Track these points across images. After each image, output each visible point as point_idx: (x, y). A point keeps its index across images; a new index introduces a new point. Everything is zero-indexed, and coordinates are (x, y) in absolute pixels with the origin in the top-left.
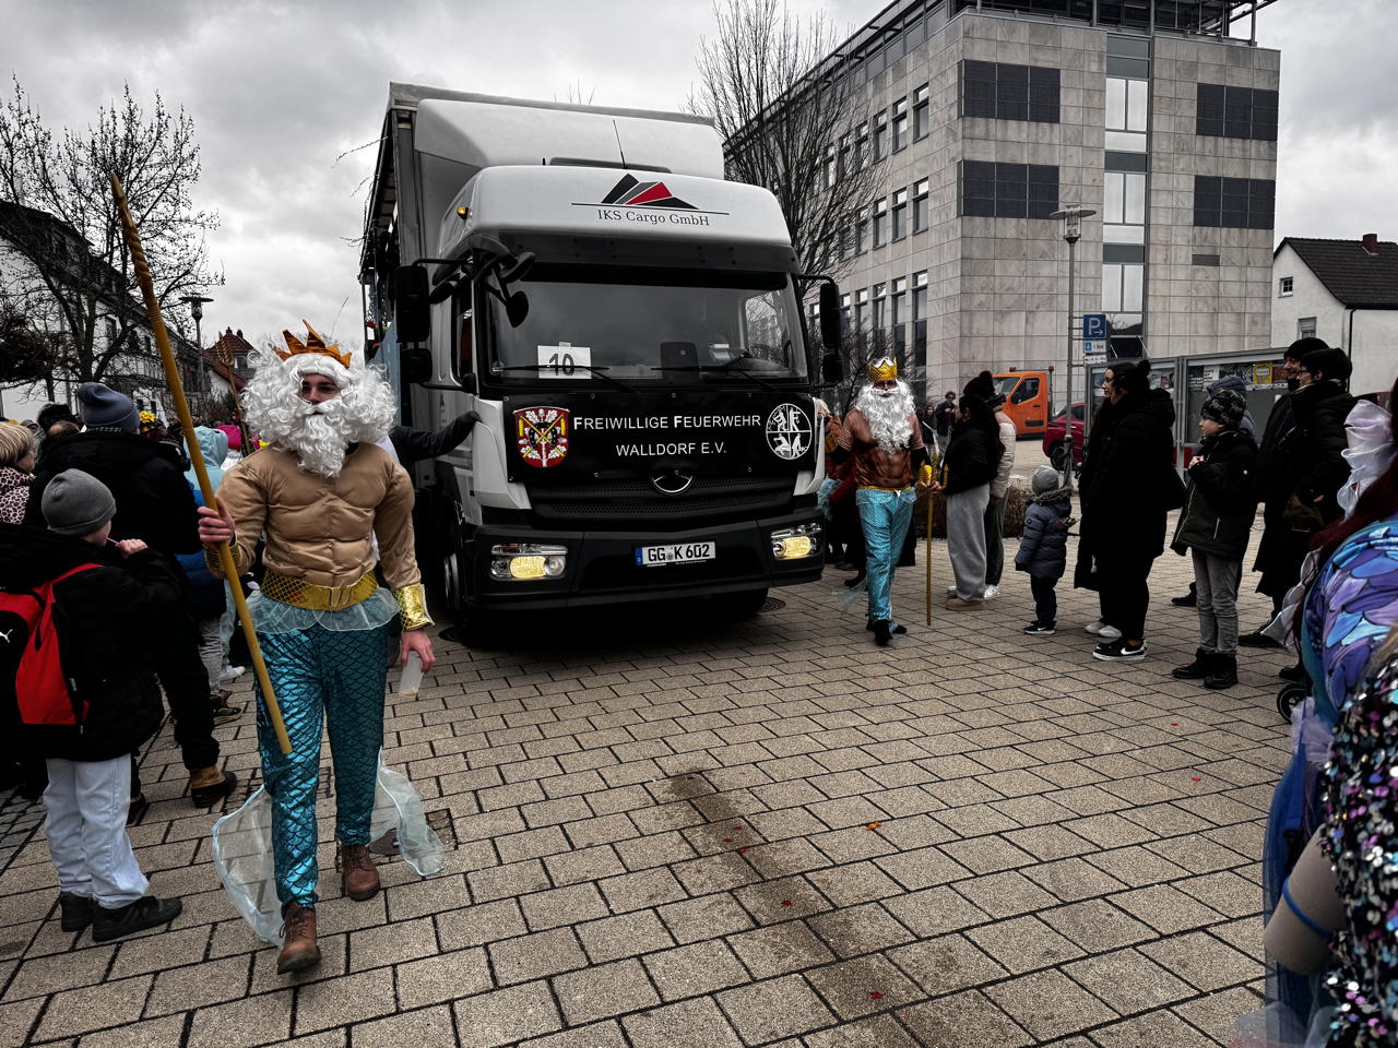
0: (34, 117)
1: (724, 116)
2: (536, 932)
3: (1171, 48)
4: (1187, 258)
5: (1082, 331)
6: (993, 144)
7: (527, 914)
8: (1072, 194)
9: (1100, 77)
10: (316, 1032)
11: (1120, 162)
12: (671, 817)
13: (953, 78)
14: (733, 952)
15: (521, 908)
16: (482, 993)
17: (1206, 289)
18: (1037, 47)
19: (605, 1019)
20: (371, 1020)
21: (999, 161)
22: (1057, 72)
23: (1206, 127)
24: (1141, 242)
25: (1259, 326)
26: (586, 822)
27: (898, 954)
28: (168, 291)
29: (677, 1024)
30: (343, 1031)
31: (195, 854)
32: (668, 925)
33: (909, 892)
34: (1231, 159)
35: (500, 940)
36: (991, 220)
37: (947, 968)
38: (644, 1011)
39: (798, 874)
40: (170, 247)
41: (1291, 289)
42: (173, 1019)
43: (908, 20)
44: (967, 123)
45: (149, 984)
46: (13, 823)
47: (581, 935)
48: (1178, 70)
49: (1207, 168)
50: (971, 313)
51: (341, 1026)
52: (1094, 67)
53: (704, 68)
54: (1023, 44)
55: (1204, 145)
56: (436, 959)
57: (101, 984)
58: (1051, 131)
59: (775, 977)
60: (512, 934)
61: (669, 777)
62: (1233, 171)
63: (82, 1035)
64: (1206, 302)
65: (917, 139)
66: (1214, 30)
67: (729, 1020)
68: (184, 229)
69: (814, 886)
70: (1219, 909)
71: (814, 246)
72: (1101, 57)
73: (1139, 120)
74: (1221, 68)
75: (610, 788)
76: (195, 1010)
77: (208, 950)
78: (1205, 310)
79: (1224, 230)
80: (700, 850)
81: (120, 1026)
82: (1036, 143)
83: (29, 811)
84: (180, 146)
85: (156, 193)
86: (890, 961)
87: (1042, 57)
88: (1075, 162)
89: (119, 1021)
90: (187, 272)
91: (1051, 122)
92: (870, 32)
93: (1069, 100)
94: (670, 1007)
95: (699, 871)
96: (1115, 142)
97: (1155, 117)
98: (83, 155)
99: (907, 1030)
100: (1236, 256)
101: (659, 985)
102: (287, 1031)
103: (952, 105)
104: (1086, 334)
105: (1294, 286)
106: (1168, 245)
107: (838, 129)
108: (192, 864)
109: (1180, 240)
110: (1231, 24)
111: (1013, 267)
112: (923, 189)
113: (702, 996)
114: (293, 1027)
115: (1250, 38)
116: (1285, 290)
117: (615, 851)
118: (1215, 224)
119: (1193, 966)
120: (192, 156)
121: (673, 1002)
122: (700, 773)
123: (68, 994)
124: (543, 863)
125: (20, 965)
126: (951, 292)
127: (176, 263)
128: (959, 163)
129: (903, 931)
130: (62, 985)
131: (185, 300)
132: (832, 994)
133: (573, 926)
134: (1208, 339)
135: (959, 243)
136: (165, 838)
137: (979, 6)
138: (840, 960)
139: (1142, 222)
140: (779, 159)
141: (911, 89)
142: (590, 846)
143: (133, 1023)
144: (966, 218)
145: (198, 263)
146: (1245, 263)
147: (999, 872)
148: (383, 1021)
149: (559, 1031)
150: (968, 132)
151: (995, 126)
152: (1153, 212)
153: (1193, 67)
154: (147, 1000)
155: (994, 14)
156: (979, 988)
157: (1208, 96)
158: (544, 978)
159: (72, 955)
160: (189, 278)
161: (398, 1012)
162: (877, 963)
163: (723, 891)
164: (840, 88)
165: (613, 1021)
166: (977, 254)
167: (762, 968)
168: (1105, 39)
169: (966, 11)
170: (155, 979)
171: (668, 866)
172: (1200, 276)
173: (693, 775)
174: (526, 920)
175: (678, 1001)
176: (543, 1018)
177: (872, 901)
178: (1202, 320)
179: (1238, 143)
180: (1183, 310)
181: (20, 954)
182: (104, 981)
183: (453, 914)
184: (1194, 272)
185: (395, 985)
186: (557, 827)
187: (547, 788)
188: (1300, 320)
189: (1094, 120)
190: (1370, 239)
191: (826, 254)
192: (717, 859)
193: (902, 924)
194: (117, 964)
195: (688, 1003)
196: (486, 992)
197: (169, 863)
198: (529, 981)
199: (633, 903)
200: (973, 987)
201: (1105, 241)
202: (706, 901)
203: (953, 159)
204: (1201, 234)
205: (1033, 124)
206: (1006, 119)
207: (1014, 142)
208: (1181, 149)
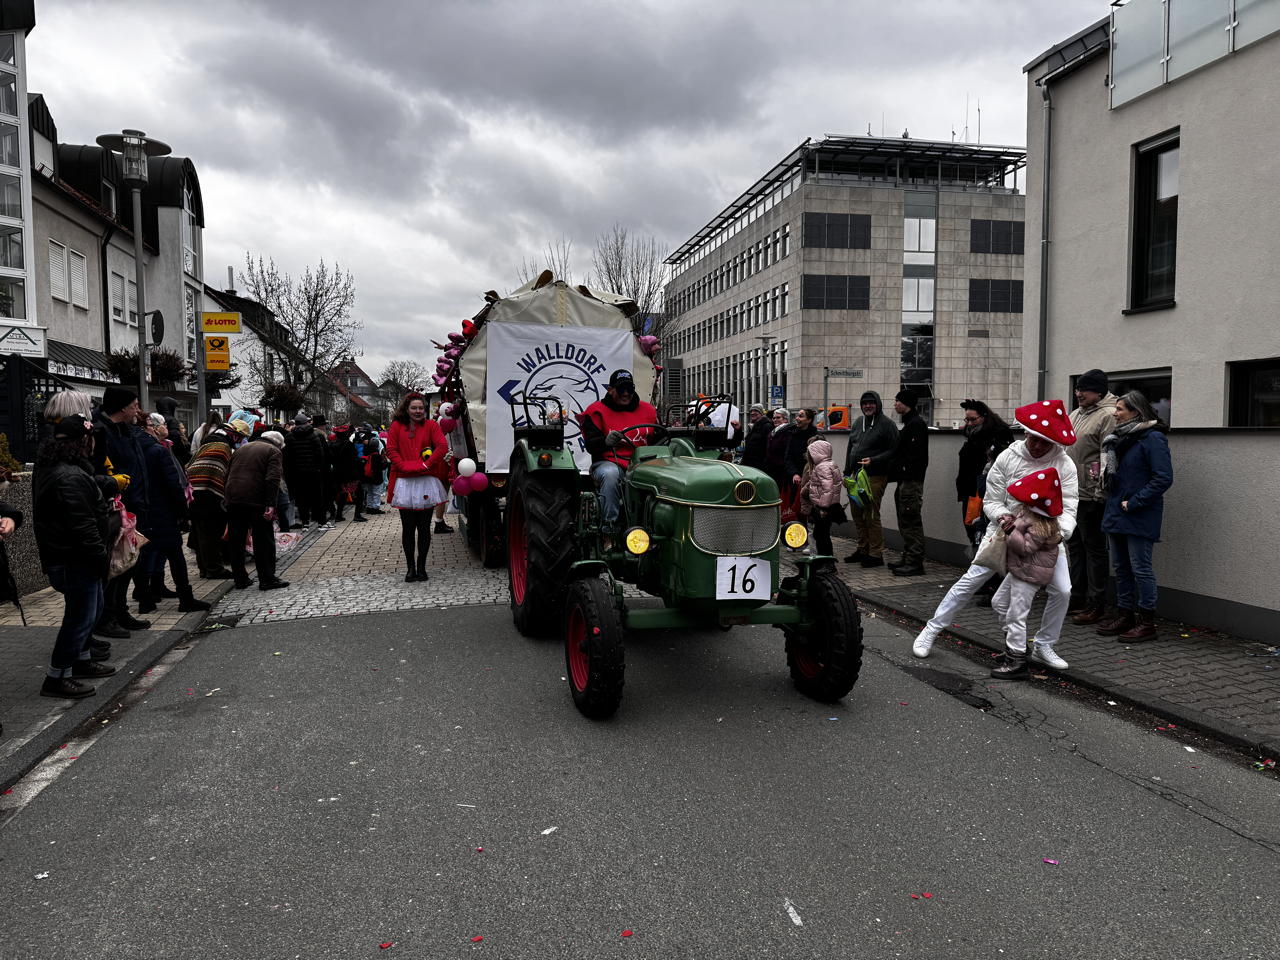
3: (952, 198)
4: (964, 332)
6: (823, 265)
8: (880, 293)
9: (901, 218)
11: (914, 271)
13: (799, 224)
17: (979, 353)
18: (855, 202)
21: (829, 274)
22: (870, 216)
23: (978, 247)
24: (929, 322)
34: (998, 268)
36: (822, 311)
44: (806, 252)
48: (956, 212)
49: (978, 274)
50: (808, 369)
52: (895, 213)
54: (845, 201)
55: (976, 259)
58: (864, 253)
62: (999, 275)
64: (979, 361)
65: (784, 257)
72: (900, 206)
73: (929, 245)
74: (989, 209)
78: (978, 366)
79: (992, 314)
82: (854, 262)
87: (858, 208)
88: (881, 273)
91: (864, 248)
92: (782, 169)
93: (877, 235)
96: (909, 259)
97: (940, 242)
100: (1001, 330)
103: (799, 238)
106: (949, 325)
109: (958, 321)
110: (1006, 177)
111: (837, 340)
112: (786, 289)
115: (1013, 188)
118: (985, 311)
126: (798, 355)
128: (802, 275)
134: (980, 386)
135: (801, 325)
137: (817, 171)
139: (932, 309)
141: (783, 224)
144: (806, 310)
146: (1007, 336)
150: (807, 256)
151: (825, 252)
152: (938, 302)
153: (968, 209)
155: (824, 183)
157: (979, 227)
166: (812, 332)
168: (903, 194)
169: (812, 175)
172: (974, 344)
178: (976, 373)
179: (1002, 257)
180: (961, 366)
184: (969, 342)
189: (895, 246)
201: (904, 322)
203: (799, 273)
204: (974, 316)
205: (852, 250)
206: (833, 247)
207: (840, 262)
208: (959, 262)
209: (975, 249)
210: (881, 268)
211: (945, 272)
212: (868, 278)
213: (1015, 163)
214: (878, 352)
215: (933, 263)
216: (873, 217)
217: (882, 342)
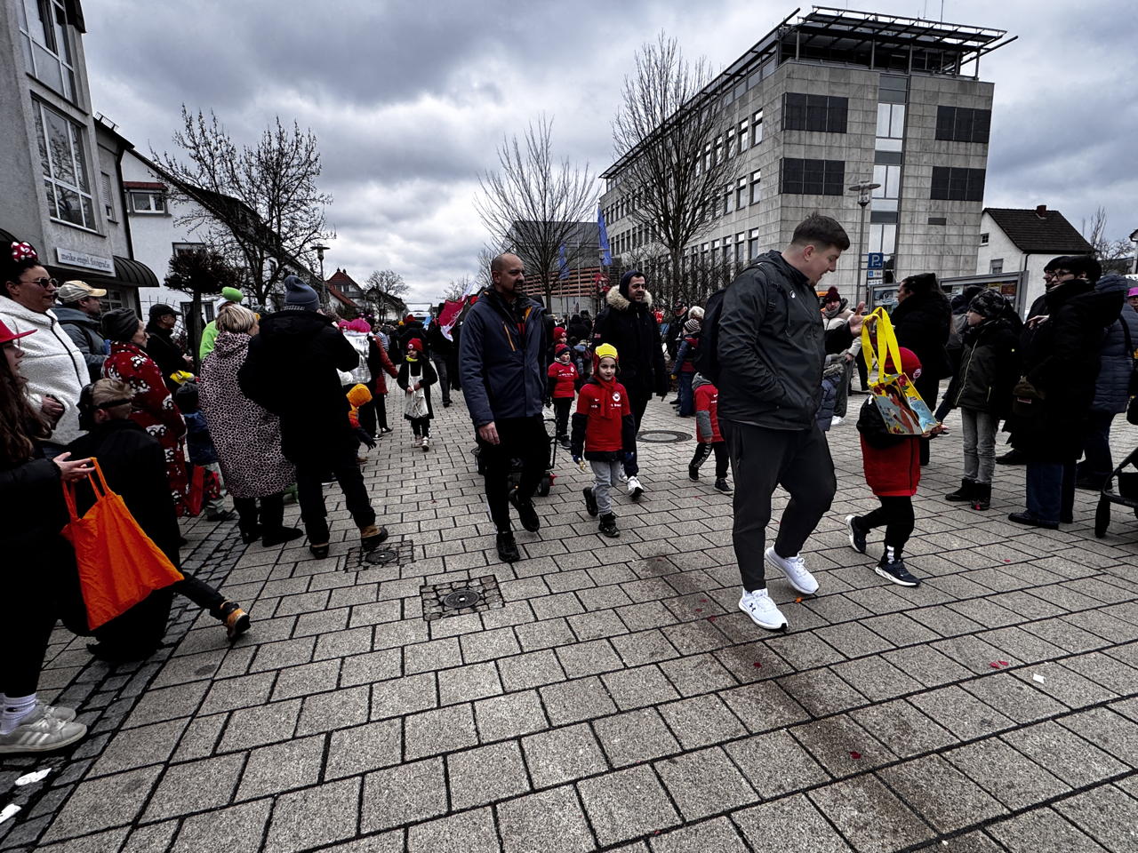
0: (226, 138)
1: (639, 128)
2: (573, 679)
3: (922, 82)
4: (925, 219)
5: (867, 264)
6: (803, 148)
7: (564, 664)
8: (853, 179)
10: (421, 759)
11: (885, 158)
12: (652, 590)
13: (778, 105)
14: (726, 705)
15: (557, 657)
16: (540, 732)
17: (936, 240)
18: (834, 84)
19: (642, 763)
20: (460, 750)
21: (807, 158)
22: (847, 99)
23: (942, 135)
24: (895, 210)
25: (969, 264)
26: (592, 590)
27: (859, 716)
28: (304, 242)
29: (699, 773)
30: (440, 759)
31: (328, 602)
32: (671, 679)
33: (850, 660)
34: (958, 156)
35: (547, 685)
36: (800, 196)
37: (905, 732)
38: (669, 757)
39: (759, 640)
40: (305, 217)
41: (987, 241)
42: (316, 739)
43: (750, 68)
44: (787, 134)
45: (299, 707)
46: (212, 573)
47: (607, 684)
48: (925, 97)
49: (941, 162)
51: (439, 755)
52: (870, 97)
53: (627, 96)
54: (825, 82)
55: (940, 146)
56: (502, 698)
57: (266, 704)
58: (841, 137)
59: (767, 732)
60: (556, 680)
61: (643, 559)
62: (959, 163)
63: (252, 749)
64: (936, 248)
65: (753, 145)
66: (950, 71)
67: (740, 771)
68: (313, 205)
69: (774, 651)
70: (1108, 687)
71: (695, 210)
72: (875, 89)
73: (898, 131)
74: (954, 95)
75: (603, 565)
76: (332, 732)
77: (339, 680)
78: (935, 253)
79: (950, 202)
80: (679, 617)
81: (279, 743)
82: (831, 147)
83: (222, 564)
84: (309, 152)
85: (296, 183)
86: (856, 722)
87: (837, 90)
88: (855, 158)
89: (279, 739)
90: (315, 231)
91: (841, 132)
93: (853, 118)
94: (690, 755)
95: (683, 635)
96: (881, 145)
97: (909, 129)
98: (254, 160)
99: (893, 791)
100: (957, 219)
101: (676, 733)
102: (400, 758)
103: (778, 122)
104: (870, 266)
105: (990, 239)
106: (913, 212)
107: (712, 134)
108: (326, 609)
109: (921, 209)
110: (962, 67)
112: (757, 176)
113: (713, 746)
114: (403, 754)
115: (974, 75)
116: (983, 242)
117: (617, 615)
118: (944, 198)
119: (1112, 741)
120: (316, 160)
121: (692, 751)
122: (665, 556)
123: (243, 712)
124: (567, 621)
125: (211, 685)
126: (773, 241)
127: (309, 226)
128: (781, 160)
129: (857, 695)
130: (239, 704)
131: (313, 248)
132: (818, 751)
133: (599, 675)
135: (780, 211)
136: (308, 588)
137: (797, 58)
138: (814, 719)
140: (674, 153)
141: (751, 113)
142: (598, 609)
143: (289, 740)
144: (784, 195)
145: (321, 225)
146: (963, 223)
147: (915, 645)
148: (470, 752)
149: (607, 772)
150: (787, 139)
151: (805, 135)
152: (904, 190)
154: (298, 721)
155: (805, 62)
156: (938, 752)
157: (945, 115)
158: (586, 721)
159: (247, 678)
160: (316, 235)
161: (480, 745)
162: (845, 723)
163: (705, 652)
164: (714, 107)
165: (647, 766)
166: (790, 218)
167: (756, 724)
168: (878, 77)
169: (789, 61)
170: (303, 703)
171: (659, 628)
172: (933, 232)
173: (661, 558)
174: (563, 668)
175: (695, 750)
176: (592, 758)
177: (823, 667)
178: (932, 259)
179: (962, 145)
180: (920, 253)
181: (212, 675)
182: (268, 702)
183: (509, 660)
184: (929, 229)
185: (475, 720)
186: (572, 593)
187: (559, 563)
188: (992, 261)
189: (869, 131)
190: (1042, 209)
191: (703, 213)
192: (693, 624)
193: (854, 688)
194: (277, 688)
195: (704, 752)
196: (544, 731)
197: (312, 607)
198: (575, 723)
199: (640, 659)
200: (933, 752)
201: (872, 209)
202: (696, 660)
203: (777, 157)
204: (935, 204)
205: (829, 134)
206: (812, 131)
207: (816, 146)
208: (924, 151)
209: (939, 137)
210: (856, 154)
211: (912, 159)
212: (843, 163)
213: (977, 49)
215: (900, 150)
216: (850, 100)
217: (852, 228)
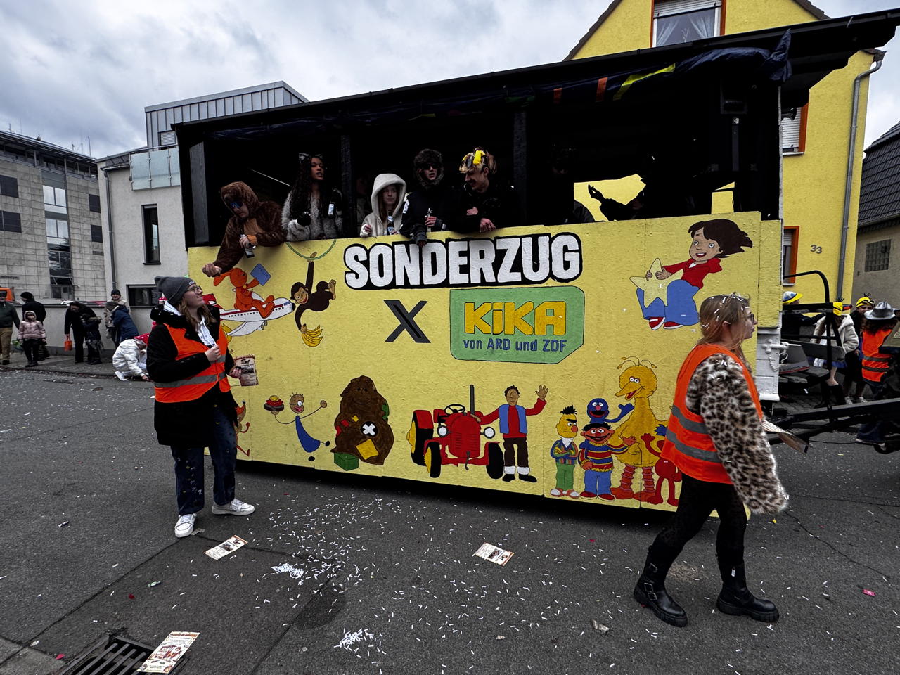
4: (90, 251)
8: (28, 224)
9: (40, 185)
11: (53, 216)
24: (65, 244)
48: (79, 188)
52: (36, 181)
72: (39, 177)
73: (62, 202)
82: (6, 204)
87: (9, 174)
91: (15, 198)
93: (22, 191)
96: (49, 208)
97: (69, 203)
106: (79, 247)
139: (67, 237)
152: (72, 235)
153: (87, 188)
168: (40, 171)
184: (93, 257)
189: (38, 200)
201: (48, 242)
205: (6, 197)
208: (84, 215)
210: (28, 211)
211: (74, 218)
212: (19, 214)
214: (31, 257)
215: (66, 212)
216: (18, 180)
217: (34, 252)
